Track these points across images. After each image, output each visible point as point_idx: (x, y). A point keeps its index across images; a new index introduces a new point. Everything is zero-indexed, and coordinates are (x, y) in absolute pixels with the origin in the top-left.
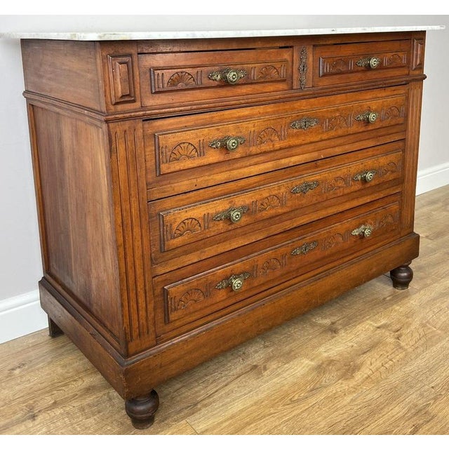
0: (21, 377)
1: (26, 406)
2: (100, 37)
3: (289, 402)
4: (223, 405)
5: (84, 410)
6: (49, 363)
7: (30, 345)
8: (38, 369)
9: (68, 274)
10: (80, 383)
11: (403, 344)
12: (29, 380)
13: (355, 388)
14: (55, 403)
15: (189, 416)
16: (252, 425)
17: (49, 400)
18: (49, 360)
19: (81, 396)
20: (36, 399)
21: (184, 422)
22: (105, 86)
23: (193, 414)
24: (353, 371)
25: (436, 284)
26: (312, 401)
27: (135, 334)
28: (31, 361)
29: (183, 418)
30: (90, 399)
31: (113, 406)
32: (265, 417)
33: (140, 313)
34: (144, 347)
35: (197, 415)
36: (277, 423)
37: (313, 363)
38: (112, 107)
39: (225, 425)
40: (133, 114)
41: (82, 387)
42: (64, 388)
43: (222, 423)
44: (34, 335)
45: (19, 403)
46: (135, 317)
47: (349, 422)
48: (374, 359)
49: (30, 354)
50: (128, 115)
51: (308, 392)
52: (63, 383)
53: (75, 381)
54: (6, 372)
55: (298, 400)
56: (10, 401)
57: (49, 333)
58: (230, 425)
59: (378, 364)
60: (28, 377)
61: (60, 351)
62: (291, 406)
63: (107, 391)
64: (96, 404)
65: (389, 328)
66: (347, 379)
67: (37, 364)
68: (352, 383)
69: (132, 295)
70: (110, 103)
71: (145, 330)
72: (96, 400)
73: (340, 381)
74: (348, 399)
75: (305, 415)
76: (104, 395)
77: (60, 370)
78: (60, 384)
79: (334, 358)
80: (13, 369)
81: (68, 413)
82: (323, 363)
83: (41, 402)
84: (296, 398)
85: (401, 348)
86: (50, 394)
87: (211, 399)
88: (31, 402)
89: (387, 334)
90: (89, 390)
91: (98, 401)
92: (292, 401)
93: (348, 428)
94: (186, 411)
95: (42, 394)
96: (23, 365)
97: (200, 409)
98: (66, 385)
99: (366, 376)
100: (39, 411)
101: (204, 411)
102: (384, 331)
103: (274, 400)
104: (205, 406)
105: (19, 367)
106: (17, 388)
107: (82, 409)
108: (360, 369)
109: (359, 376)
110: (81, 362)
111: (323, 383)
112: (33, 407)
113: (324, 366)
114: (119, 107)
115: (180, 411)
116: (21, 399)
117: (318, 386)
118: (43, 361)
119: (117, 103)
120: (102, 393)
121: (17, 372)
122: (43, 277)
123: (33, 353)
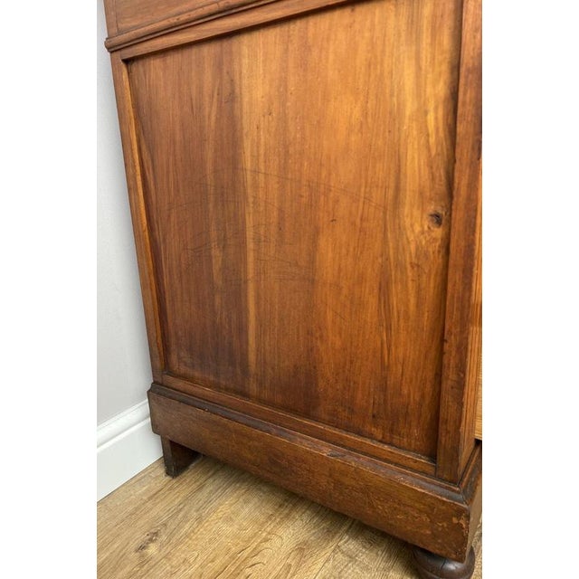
6: (200, 520)
7: (145, 498)
8: (187, 536)
9: (232, 364)
10: (276, 542)
12: (185, 560)
18: (195, 514)
19: (299, 565)
28: (165, 525)
30: (319, 567)
31: (366, 568)
41: (287, 548)
42: (257, 559)
44: (138, 479)
49: (153, 513)
52: (249, 550)
53: (266, 540)
54: (134, 556)
57: (164, 470)
61: (202, 496)
63: (332, 545)
67: (179, 526)
72: (329, 565)
76: (334, 552)
77: (228, 529)
78: (245, 554)
80: (142, 548)
90: (302, 549)
91: (334, 567)
96: (156, 534)
98: (256, 553)
105: (151, 540)
110: (251, 505)
118: (186, 519)
120: (330, 550)
121: (152, 550)
122: (155, 383)
123: (159, 510)
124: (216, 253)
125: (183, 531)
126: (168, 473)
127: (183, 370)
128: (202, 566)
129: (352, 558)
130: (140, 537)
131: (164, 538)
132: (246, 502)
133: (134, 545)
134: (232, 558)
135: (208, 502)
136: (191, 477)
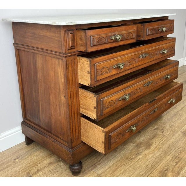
0: (20, 162)
1: (26, 173)
2: (67, 24)
3: (129, 159)
4: (105, 164)
5: (51, 172)
6: (30, 155)
7: (19, 149)
8: (26, 158)
9: (38, 119)
10: (45, 161)
11: (165, 134)
12: (23, 163)
13: (152, 152)
14: (38, 170)
15: (93, 169)
16: (118, 169)
17: (35, 170)
18: (29, 154)
19: (48, 167)
20: (29, 170)
21: (92, 171)
22: (65, 43)
23: (95, 168)
24: (150, 146)
25: (171, 112)
26: (138, 158)
27: (74, 139)
28: (21, 156)
29: (91, 170)
30: (52, 167)
31: (62, 169)
32: (122, 166)
33: (76, 131)
34: (77, 144)
35: (96, 168)
36: (127, 167)
37: (134, 145)
38: (67, 51)
39: (108, 170)
40: (74, 53)
41: (47, 163)
42: (39, 164)
43: (107, 170)
44: (19, 145)
45: (22, 172)
46: (74, 133)
47: (153, 164)
48: (156, 141)
50: (73, 54)
51: (136, 155)
52: (38, 162)
53: (43, 161)
54: (13, 161)
55: (133, 158)
56: (18, 172)
57: (25, 144)
58: (110, 170)
59: (158, 142)
60: (23, 162)
61: (33, 150)
62: (131, 161)
63: (58, 164)
64: (55, 169)
65: (159, 129)
66: (148, 149)
67: (25, 156)
68: (151, 150)
69: (74, 124)
70: (66, 50)
71: (78, 137)
73: (146, 150)
74: (151, 156)
75: (137, 163)
76: (57, 165)
77: (35, 158)
78: (37, 163)
79: (142, 142)
80: (15, 160)
81: (45, 174)
82: (138, 144)
83: (32, 170)
84: (132, 158)
85: (165, 136)
86: (34, 167)
87: (100, 162)
88: (27, 171)
89: (158, 131)
90: (50, 164)
91: (55, 168)
92: (131, 159)
93: (153, 166)
94: (92, 167)
95: (31, 168)
96: (19, 157)
97: (97, 166)
98: (40, 163)
99: (155, 147)
100: (33, 174)
101: (99, 166)
102: (157, 130)
103: (124, 159)
104: (99, 164)
105: (17, 158)
106: (19, 166)
107: (50, 171)
108: (152, 145)
109: (152, 147)
110: (43, 154)
111: (140, 151)
112: (29, 173)
113: (139, 145)
114: (70, 51)
115: (90, 167)
116: (23, 171)
117: (138, 152)
118: (27, 155)
119: (69, 50)
120: (56, 164)
121: (17, 160)
122: (23, 121)
123: (21, 152)
124: (34, 93)
125: (25, 157)
126: (26, 144)
127: (29, 118)
128: (26, 164)
129: (60, 166)
130: (15, 157)
131: (20, 158)
132: (42, 153)
133: (13, 159)
134: (34, 163)
135: (34, 152)
136: (31, 146)
